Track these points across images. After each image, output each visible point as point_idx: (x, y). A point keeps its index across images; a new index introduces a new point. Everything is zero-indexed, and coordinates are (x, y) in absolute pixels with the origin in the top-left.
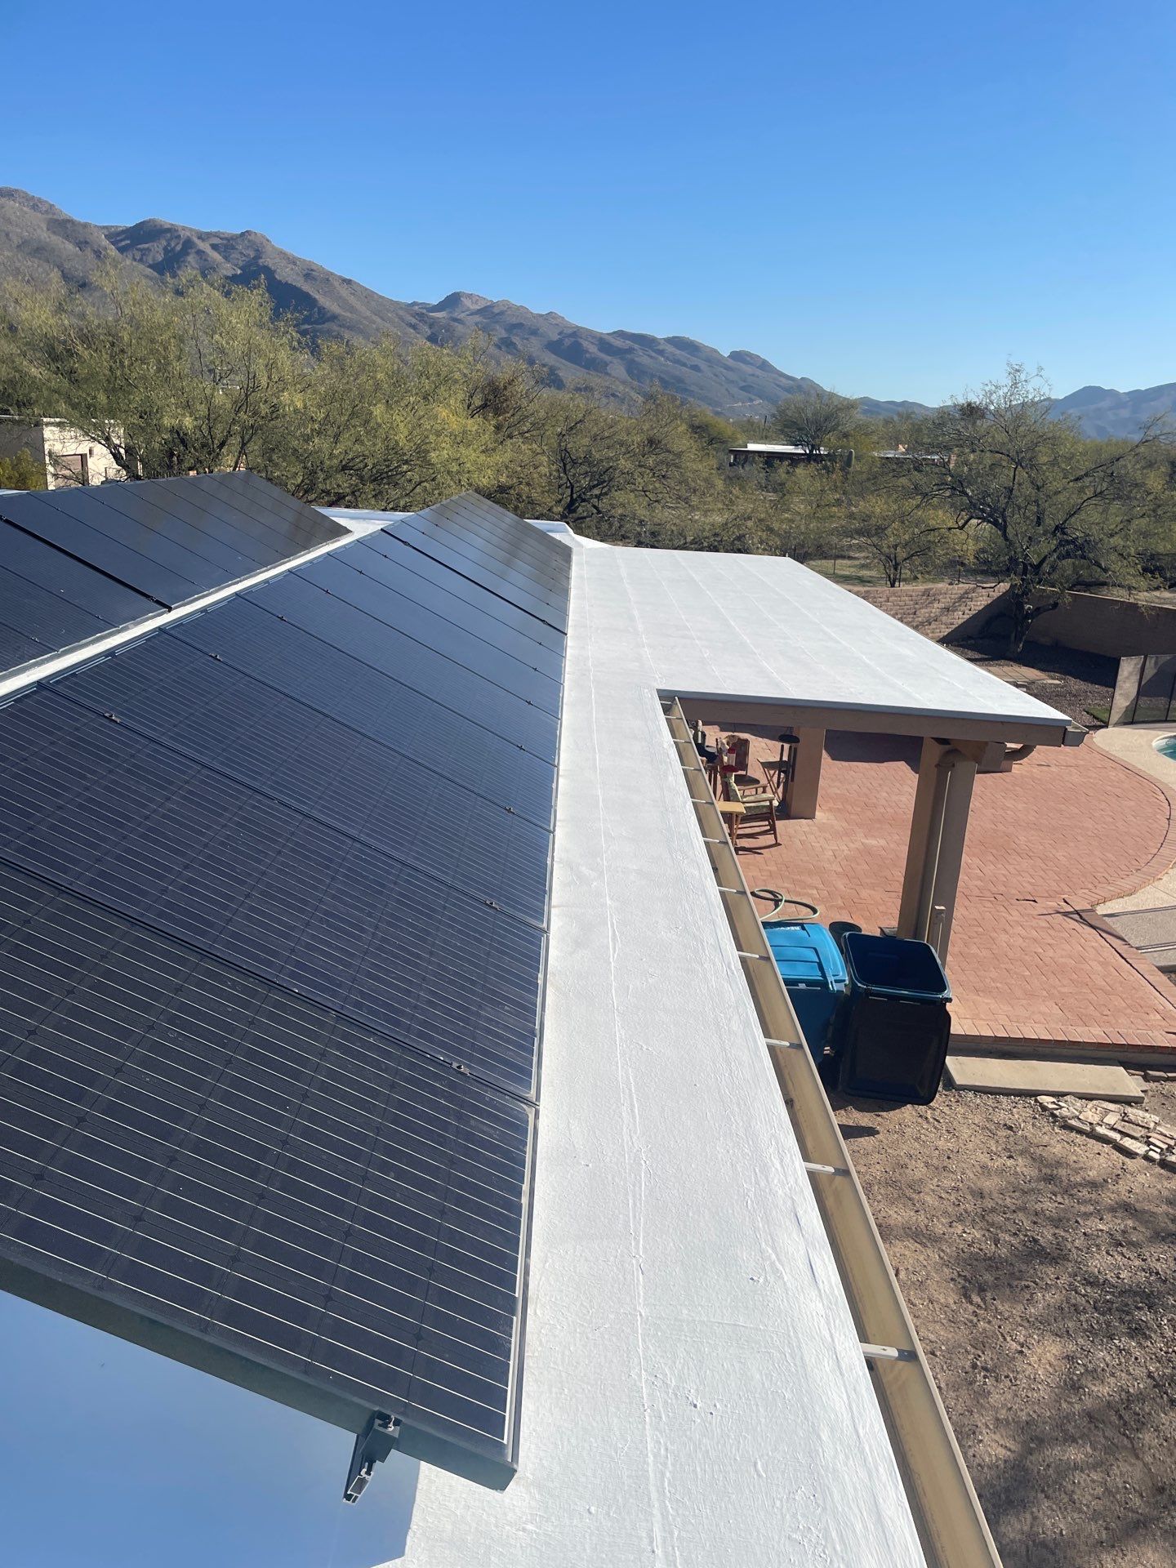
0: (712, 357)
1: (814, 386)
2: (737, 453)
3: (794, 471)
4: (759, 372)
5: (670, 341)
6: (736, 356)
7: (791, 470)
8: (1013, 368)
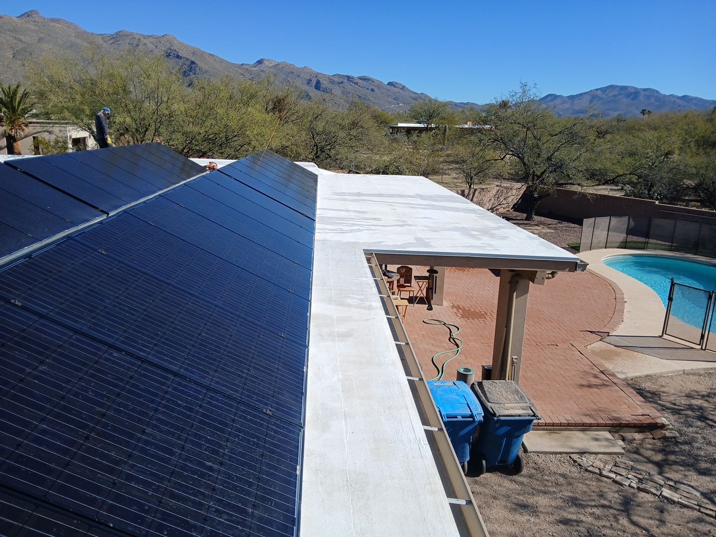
0: (380, 85)
1: (426, 96)
2: (393, 128)
3: (421, 135)
4: (401, 91)
5: (361, 78)
6: (390, 84)
7: (419, 135)
8: (523, 84)
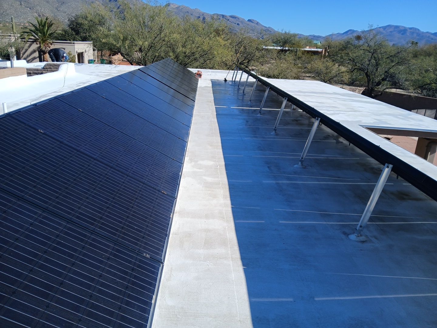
0: (243, 21)
1: (272, 29)
4: (256, 25)
5: (231, 17)
6: (249, 20)
8: (370, 25)
